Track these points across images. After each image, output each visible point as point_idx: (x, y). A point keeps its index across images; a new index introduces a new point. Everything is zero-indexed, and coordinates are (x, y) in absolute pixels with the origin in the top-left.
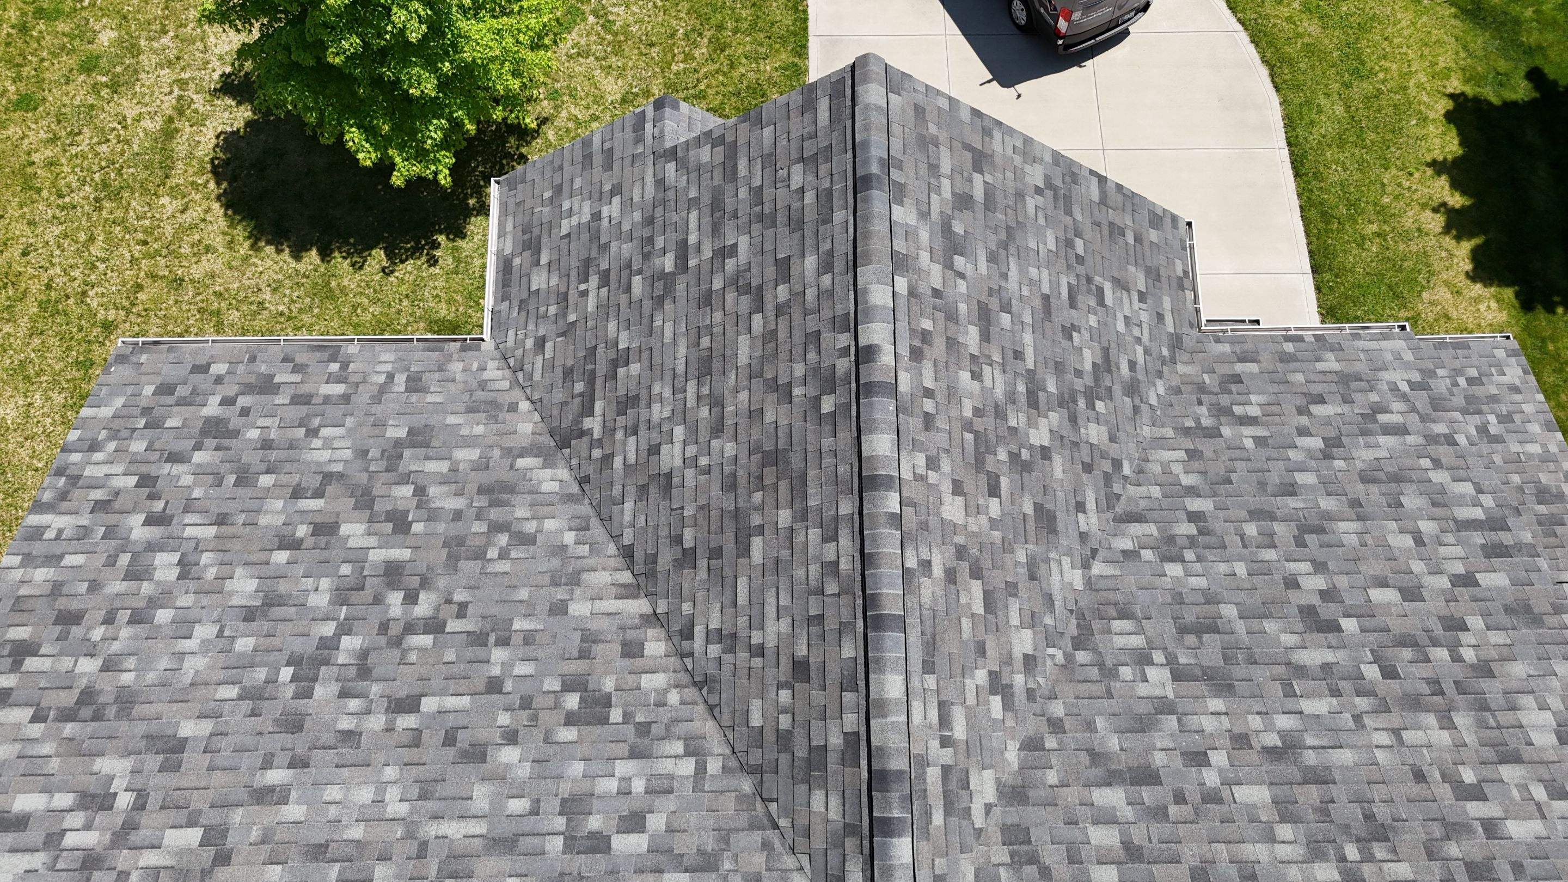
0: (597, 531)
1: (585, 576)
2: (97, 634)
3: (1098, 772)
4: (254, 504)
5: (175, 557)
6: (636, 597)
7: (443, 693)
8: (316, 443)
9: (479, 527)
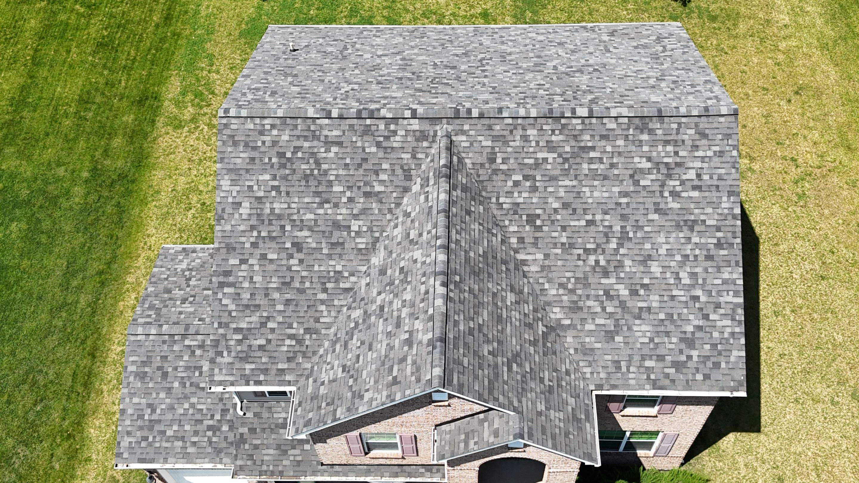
0: (537, 288)
1: (539, 269)
2: (697, 252)
3: (381, 196)
4: (663, 305)
5: (683, 282)
6: (521, 260)
7: (580, 227)
8: (648, 334)
9: (579, 292)
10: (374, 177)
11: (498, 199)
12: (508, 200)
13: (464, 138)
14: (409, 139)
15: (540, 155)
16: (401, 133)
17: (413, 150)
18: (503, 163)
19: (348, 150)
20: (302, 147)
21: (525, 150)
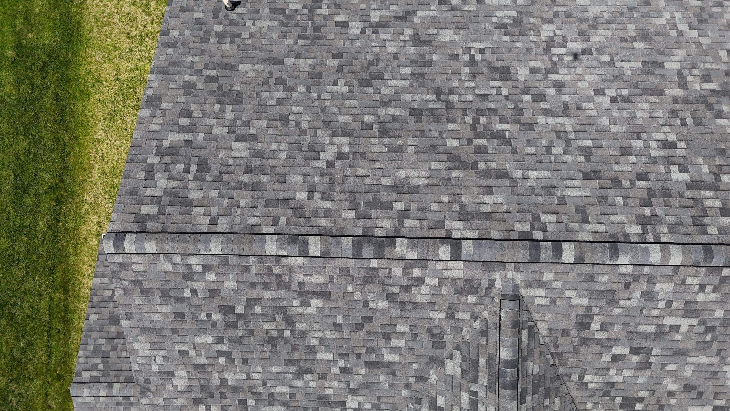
10: (383, 342)
11: (581, 377)
12: (597, 379)
13: (541, 292)
14: (444, 291)
15: (668, 321)
16: (431, 281)
17: (450, 308)
18: (602, 329)
19: (341, 304)
20: (261, 299)
21: (644, 312)
